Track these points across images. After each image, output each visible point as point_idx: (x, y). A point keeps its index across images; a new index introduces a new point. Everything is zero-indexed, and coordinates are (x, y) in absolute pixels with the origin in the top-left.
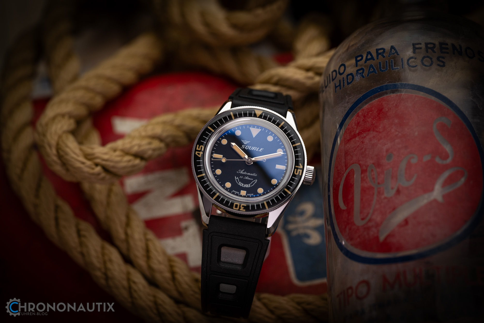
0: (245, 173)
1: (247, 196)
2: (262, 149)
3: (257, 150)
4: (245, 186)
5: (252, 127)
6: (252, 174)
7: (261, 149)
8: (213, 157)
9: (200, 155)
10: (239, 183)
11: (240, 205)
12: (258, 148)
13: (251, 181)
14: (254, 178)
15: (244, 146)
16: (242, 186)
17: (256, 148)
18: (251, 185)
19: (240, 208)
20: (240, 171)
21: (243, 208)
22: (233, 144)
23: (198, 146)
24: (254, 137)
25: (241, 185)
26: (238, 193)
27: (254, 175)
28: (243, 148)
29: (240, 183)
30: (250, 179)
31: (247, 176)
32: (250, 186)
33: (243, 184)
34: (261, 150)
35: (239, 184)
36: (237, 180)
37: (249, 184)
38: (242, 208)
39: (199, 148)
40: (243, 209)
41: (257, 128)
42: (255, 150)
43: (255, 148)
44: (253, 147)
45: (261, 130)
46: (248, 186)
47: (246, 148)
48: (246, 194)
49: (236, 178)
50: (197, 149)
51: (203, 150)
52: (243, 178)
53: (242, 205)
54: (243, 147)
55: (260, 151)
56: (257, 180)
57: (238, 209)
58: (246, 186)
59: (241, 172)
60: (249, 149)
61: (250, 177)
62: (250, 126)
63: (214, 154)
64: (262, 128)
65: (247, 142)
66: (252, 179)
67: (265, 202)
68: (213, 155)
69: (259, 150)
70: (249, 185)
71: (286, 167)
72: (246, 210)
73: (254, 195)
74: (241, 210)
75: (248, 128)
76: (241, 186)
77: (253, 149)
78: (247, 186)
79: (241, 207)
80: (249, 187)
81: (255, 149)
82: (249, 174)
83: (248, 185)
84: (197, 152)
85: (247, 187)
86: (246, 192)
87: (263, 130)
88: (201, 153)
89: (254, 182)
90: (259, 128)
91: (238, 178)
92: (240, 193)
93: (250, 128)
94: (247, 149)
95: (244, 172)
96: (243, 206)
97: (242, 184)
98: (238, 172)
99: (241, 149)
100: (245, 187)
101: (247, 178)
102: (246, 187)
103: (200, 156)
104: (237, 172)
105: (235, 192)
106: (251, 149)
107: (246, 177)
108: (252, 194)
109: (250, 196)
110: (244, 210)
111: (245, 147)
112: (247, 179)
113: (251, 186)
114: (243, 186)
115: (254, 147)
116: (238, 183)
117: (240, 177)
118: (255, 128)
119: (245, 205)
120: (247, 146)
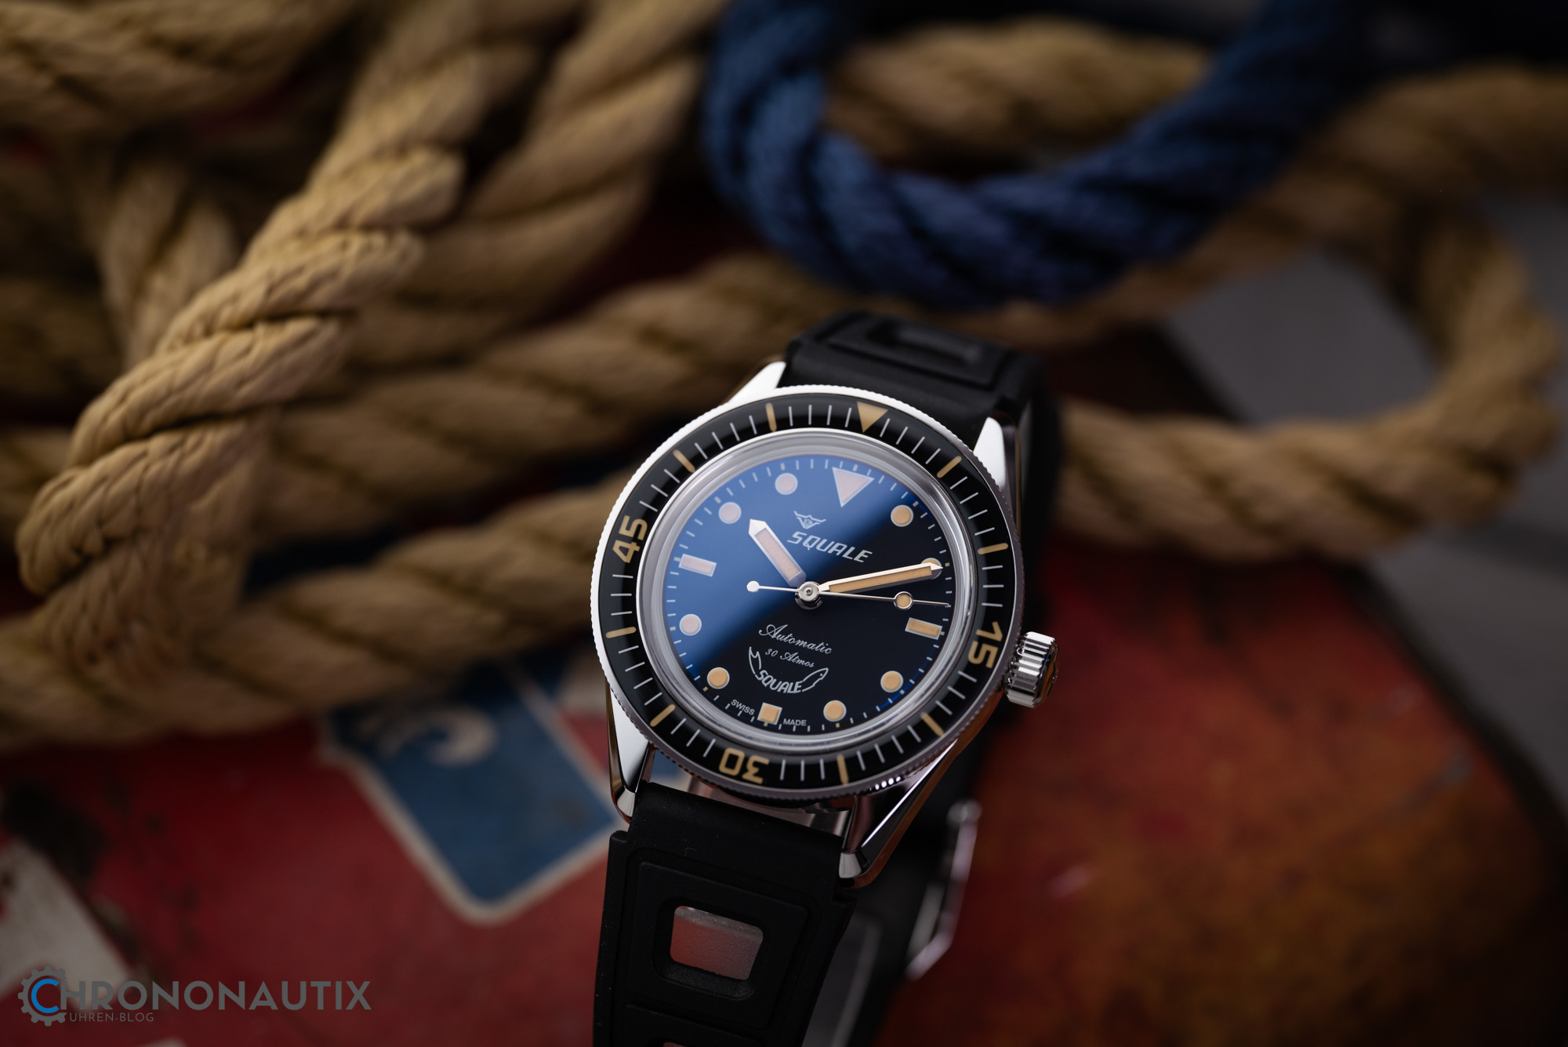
0: (789, 639)
1: (784, 726)
2: (866, 554)
4: (781, 688)
5: (843, 468)
6: (811, 646)
7: (862, 554)
8: (680, 566)
9: (629, 554)
10: (761, 673)
11: (746, 760)
13: (810, 670)
14: (819, 659)
15: (799, 535)
16: (769, 686)
17: (845, 546)
18: (804, 685)
19: (744, 769)
20: (771, 629)
21: (756, 770)
22: (760, 526)
23: (627, 519)
24: (842, 505)
25: (766, 682)
27: (821, 648)
28: (796, 543)
29: (763, 676)
30: (802, 662)
31: (792, 648)
32: (798, 689)
33: (773, 681)
34: (862, 558)
35: (760, 676)
36: (755, 661)
37: (797, 683)
38: (752, 770)
39: (628, 528)
40: (756, 775)
41: (858, 472)
42: (838, 554)
43: (840, 548)
44: (833, 543)
45: (871, 479)
46: (793, 689)
48: (781, 721)
50: (622, 531)
51: (640, 536)
52: (778, 655)
53: (755, 758)
54: (796, 540)
55: (857, 559)
56: (827, 669)
57: (735, 772)
58: (785, 686)
59: (775, 634)
60: (818, 548)
61: (804, 653)
62: (835, 460)
63: (684, 556)
64: (877, 472)
65: (814, 522)
66: (812, 665)
67: (841, 758)
68: (680, 557)
69: (854, 554)
70: (797, 686)
71: (944, 630)
72: (763, 781)
73: (808, 724)
74: (746, 776)
75: (826, 468)
76: (766, 685)
78: (787, 688)
79: (750, 766)
80: (795, 691)
81: (840, 552)
82: (801, 643)
83: (792, 684)
84: (618, 544)
85: (789, 691)
86: (780, 709)
87: (880, 482)
88: (633, 547)
89: (817, 676)
90: (865, 474)
91: (758, 654)
92: (756, 714)
93: (835, 469)
94: (809, 548)
95: (784, 633)
96: (756, 764)
97: (770, 679)
98: (764, 632)
99: (786, 545)
100: (779, 690)
101: (792, 658)
102: (782, 690)
103: (626, 559)
104: (760, 631)
105: (740, 706)
106: (825, 550)
107: (788, 655)
108: (803, 723)
109: (792, 726)
110: (759, 780)
111: (804, 538)
112: (791, 662)
113: (803, 690)
114: (774, 686)
115: (838, 544)
116: (758, 672)
117: (767, 652)
118: (850, 469)
119: (765, 761)
120: (811, 537)
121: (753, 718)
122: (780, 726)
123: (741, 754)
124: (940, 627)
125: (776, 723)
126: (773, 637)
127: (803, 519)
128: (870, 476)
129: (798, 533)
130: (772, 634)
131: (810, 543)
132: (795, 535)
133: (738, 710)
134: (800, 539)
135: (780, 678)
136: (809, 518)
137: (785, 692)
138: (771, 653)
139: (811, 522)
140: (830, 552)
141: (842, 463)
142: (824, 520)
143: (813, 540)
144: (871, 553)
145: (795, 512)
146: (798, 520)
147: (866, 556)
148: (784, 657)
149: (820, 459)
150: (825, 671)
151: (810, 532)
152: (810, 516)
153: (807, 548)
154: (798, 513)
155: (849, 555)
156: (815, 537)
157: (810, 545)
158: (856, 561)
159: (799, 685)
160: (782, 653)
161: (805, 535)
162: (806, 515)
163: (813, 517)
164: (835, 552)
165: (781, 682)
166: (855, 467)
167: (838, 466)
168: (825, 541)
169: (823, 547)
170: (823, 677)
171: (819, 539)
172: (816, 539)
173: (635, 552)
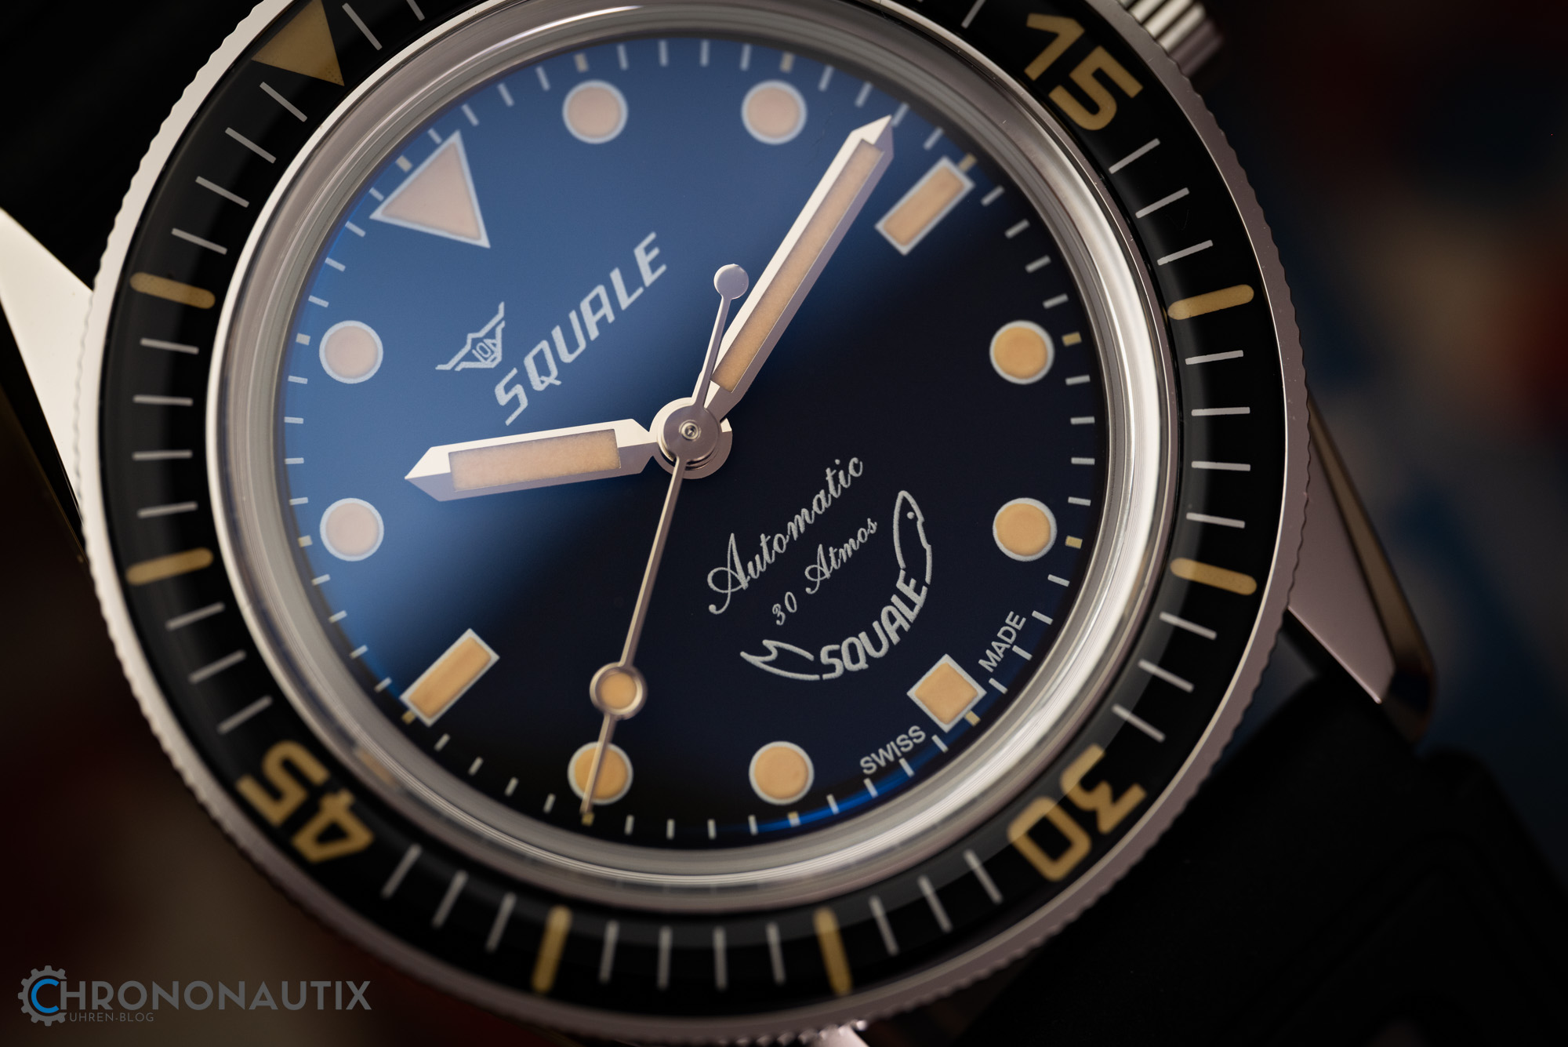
0: (771, 548)
1: (998, 674)
2: (648, 250)
3: (625, 301)
4: (891, 630)
5: (386, 194)
6: (821, 502)
7: (643, 258)
8: (429, 722)
9: (351, 824)
10: (825, 659)
11: (1066, 804)
12: (616, 276)
15: (508, 388)
16: (869, 658)
17: (600, 290)
18: (915, 571)
19: (1087, 820)
20: (721, 579)
21: (1104, 791)
22: (433, 463)
23: (248, 788)
24: (484, 242)
25: (855, 659)
26: (916, 734)
27: (837, 481)
28: (524, 403)
29: (835, 661)
30: (850, 547)
31: (802, 551)
32: (918, 590)
33: (862, 641)
34: (654, 265)
35: (831, 668)
36: (785, 660)
37: (900, 584)
38: (1099, 799)
39: (275, 794)
40: (1117, 795)
41: (416, 162)
42: (611, 318)
43: (596, 305)
44: (573, 316)
45: (456, 139)
46: (911, 605)
47: (538, 384)
48: (980, 676)
49: (756, 660)
50: (276, 813)
51: (317, 773)
52: (800, 597)
53: (1070, 782)
54: (514, 403)
55: (649, 278)
56: (903, 494)
57: (1081, 844)
58: (892, 619)
59: (741, 576)
60: (567, 358)
61: (830, 529)
62: (358, 204)
64: (445, 118)
65: (491, 334)
66: (873, 525)
67: (1186, 569)
69: (633, 279)
70: (908, 591)
71: (956, 160)
72: (1145, 786)
73: (1024, 612)
74: (1107, 822)
75: (361, 233)
76: (862, 664)
77: (591, 321)
78: (897, 616)
79: (1084, 800)
80: (919, 600)
81: (607, 310)
82: (797, 523)
83: (895, 599)
84: (305, 841)
85: (912, 615)
86: (946, 660)
87: (474, 121)
88: (337, 807)
89: (908, 526)
90: (434, 146)
91: (769, 644)
92: (930, 727)
93: (378, 215)
94: (552, 379)
95: (748, 552)
96: (1088, 782)
97: (850, 646)
98: (719, 600)
99: (519, 428)
100: (895, 639)
101: (825, 565)
102: (900, 630)
103: (359, 837)
104: (712, 608)
105: (884, 756)
106: (582, 345)
107: (813, 573)
108: (1013, 623)
109: (1008, 652)
110: (1135, 795)
111: (523, 379)
112: (834, 573)
113: (928, 579)
114: (877, 645)
115: (585, 306)
116: (817, 667)
117: (776, 617)
118: (403, 176)
119: (1093, 755)
120: (529, 362)
121: (935, 738)
122: (992, 681)
123: (1044, 807)
124: (944, 164)
125: (981, 692)
126: (744, 584)
127: (469, 357)
128: (445, 136)
129: (499, 390)
130: (736, 582)
131: (543, 370)
132: (503, 398)
133: (893, 766)
134: (519, 390)
135: (864, 620)
136: (475, 342)
137: (906, 627)
138: (784, 609)
139: (489, 342)
140: (594, 333)
141: (373, 192)
142: (502, 306)
143: (540, 360)
144: (652, 237)
145: (440, 367)
146: (464, 370)
147: (655, 252)
148: (812, 585)
149: (332, 239)
150: (905, 500)
151: (513, 356)
152: (471, 336)
153: (551, 386)
154: (446, 362)
155: (630, 293)
156: (535, 351)
157: (547, 373)
158: (655, 284)
159: (907, 582)
160: (801, 583)
161: (514, 371)
162: (464, 343)
163: (478, 330)
164: (602, 323)
165: (876, 624)
166: (403, 163)
167: (376, 204)
168: (557, 333)
169: (572, 345)
170: (917, 513)
171: (544, 345)
172: (541, 353)
173: (353, 810)
